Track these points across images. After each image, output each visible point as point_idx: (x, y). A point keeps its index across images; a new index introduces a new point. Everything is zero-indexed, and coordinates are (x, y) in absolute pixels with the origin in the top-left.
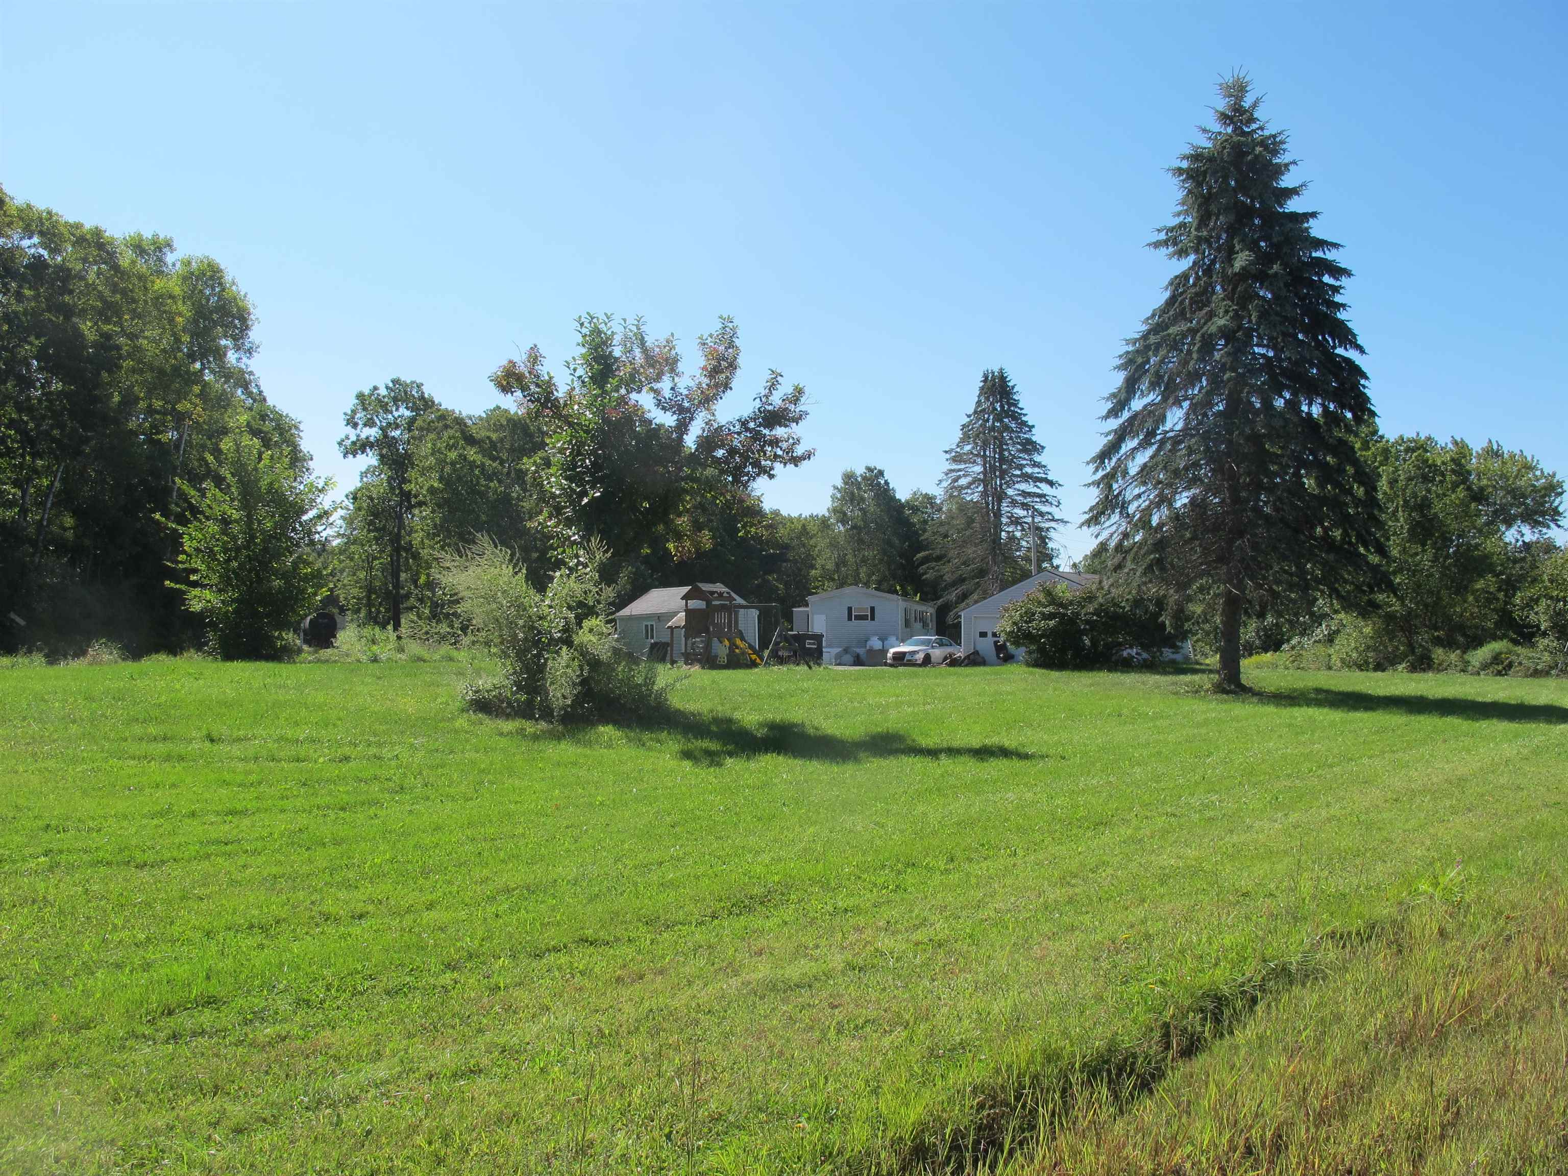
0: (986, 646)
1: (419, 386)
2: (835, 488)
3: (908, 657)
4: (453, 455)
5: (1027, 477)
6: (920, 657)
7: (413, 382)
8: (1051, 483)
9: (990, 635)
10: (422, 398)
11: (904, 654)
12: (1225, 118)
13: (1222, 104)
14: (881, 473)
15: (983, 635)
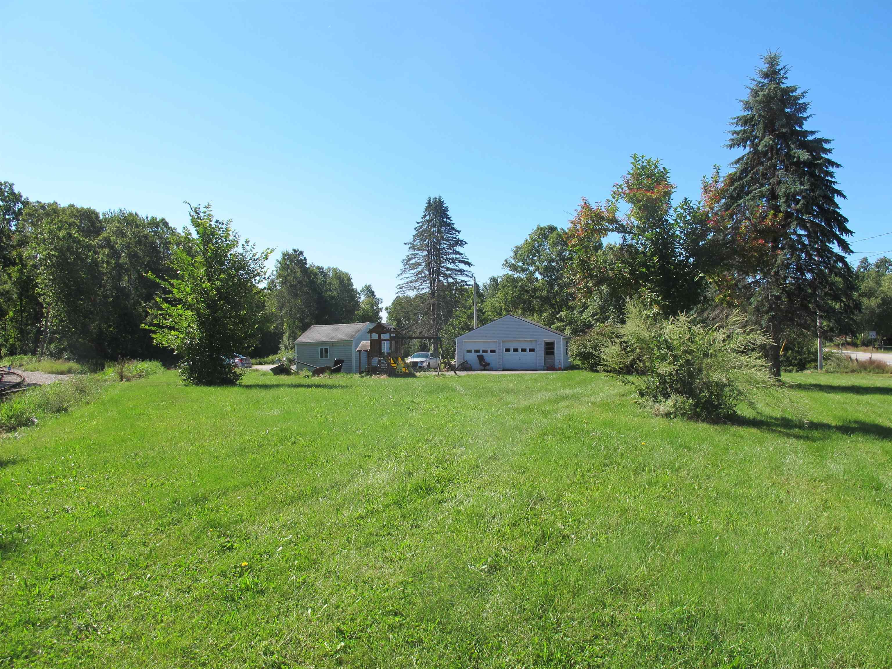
0: (472, 358)
1: (12, 185)
2: (277, 261)
3: (419, 365)
4: (62, 234)
5: (454, 261)
6: (425, 364)
7: (5, 183)
8: (469, 264)
9: (473, 351)
10: (13, 193)
11: (417, 363)
12: (766, 75)
13: (765, 67)
14: (301, 253)
15: (469, 351)
